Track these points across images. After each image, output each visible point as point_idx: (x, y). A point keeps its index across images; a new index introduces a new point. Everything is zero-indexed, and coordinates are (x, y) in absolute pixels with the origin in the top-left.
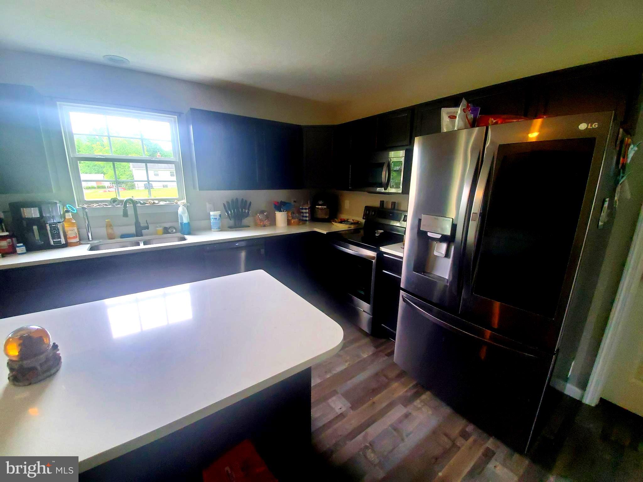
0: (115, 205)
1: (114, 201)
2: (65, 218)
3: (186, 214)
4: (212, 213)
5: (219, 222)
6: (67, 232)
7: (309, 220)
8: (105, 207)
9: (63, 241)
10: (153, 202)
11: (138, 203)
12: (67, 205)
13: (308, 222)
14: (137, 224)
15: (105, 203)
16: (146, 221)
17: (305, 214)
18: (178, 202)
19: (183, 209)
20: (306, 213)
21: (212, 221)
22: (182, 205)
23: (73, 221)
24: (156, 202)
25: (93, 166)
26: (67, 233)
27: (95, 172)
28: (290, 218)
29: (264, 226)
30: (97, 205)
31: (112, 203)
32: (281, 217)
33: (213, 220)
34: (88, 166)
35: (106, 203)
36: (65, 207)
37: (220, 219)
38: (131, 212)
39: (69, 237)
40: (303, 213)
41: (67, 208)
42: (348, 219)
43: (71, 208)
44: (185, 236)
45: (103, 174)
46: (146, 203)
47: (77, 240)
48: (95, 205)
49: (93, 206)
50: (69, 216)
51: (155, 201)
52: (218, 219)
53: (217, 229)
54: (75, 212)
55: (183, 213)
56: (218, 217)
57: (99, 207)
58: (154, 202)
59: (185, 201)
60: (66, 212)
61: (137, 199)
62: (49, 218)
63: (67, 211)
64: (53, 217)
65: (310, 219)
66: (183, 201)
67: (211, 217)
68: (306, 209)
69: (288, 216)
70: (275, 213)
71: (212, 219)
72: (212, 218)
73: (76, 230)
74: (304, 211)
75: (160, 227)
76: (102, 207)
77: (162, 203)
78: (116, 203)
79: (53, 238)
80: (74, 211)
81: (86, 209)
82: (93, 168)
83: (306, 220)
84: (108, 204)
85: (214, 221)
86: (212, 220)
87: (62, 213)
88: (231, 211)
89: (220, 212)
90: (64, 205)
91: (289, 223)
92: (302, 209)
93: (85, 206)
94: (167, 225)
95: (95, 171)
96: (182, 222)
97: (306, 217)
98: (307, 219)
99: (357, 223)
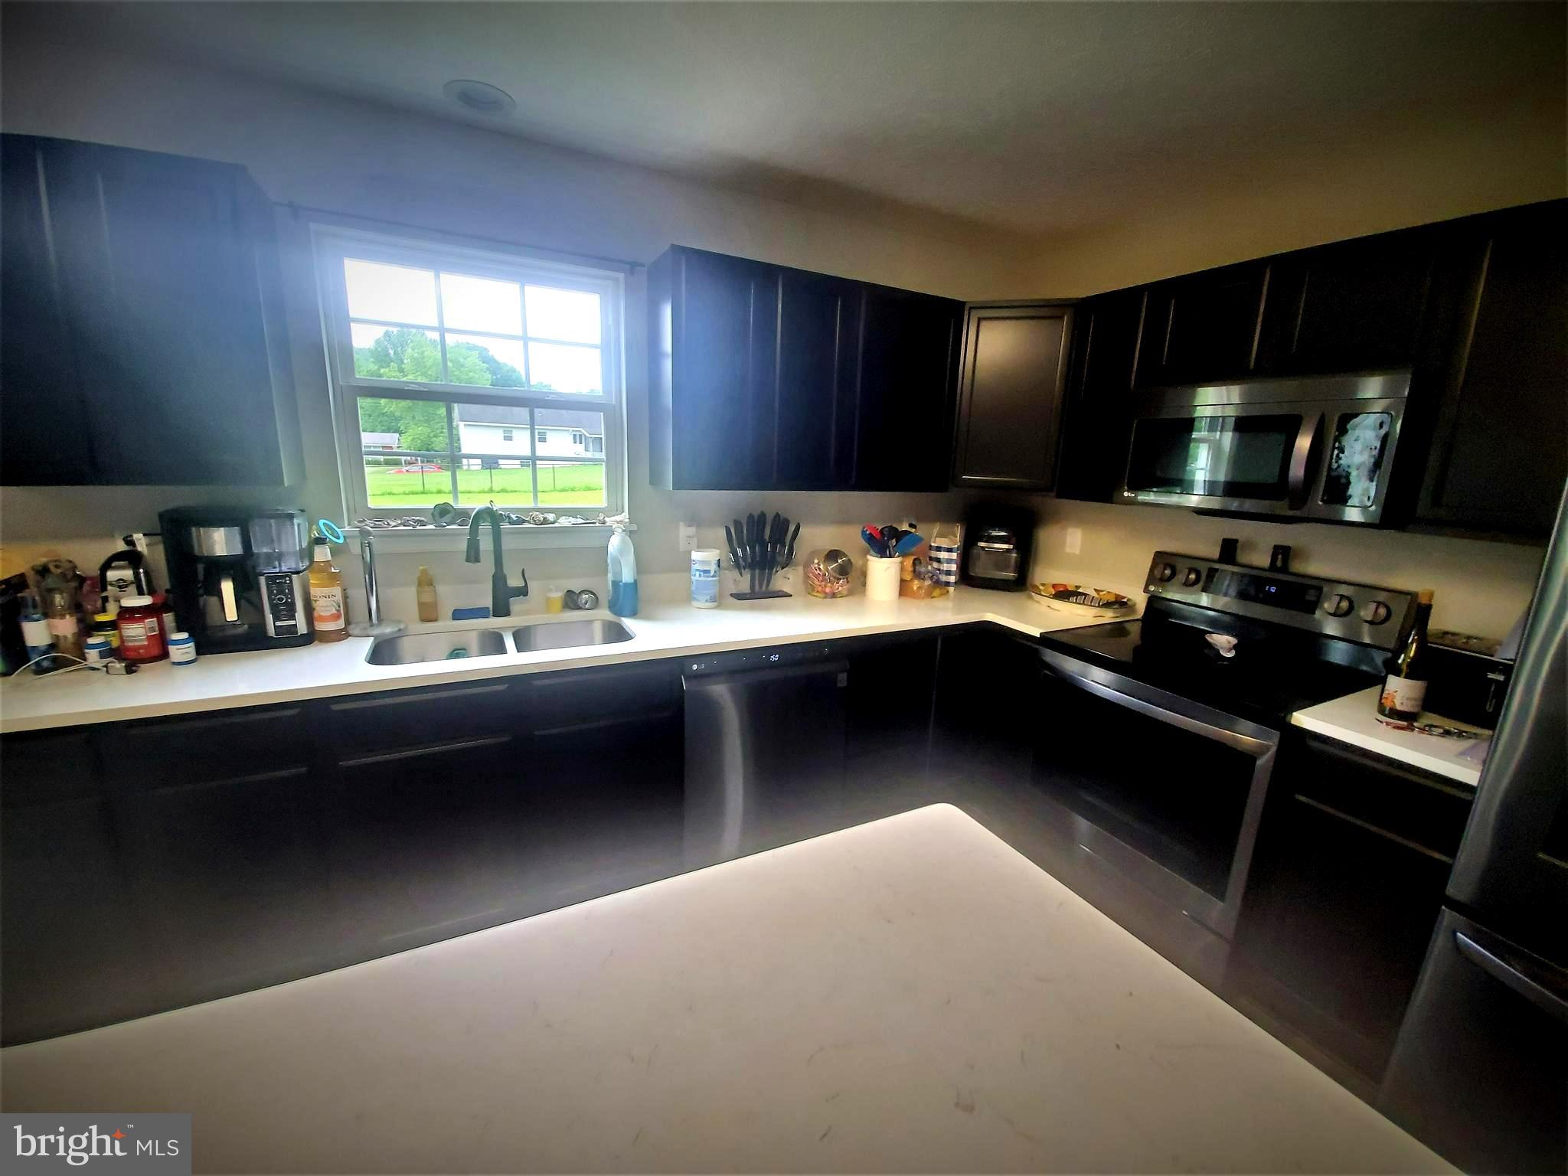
0: (445, 524)
1: (443, 512)
2: (312, 561)
3: (631, 557)
4: (696, 555)
5: (716, 581)
6: (316, 601)
7: (955, 583)
8: (418, 528)
9: (302, 628)
10: (542, 519)
11: (503, 521)
12: (321, 522)
13: (951, 589)
14: (499, 579)
15: (418, 518)
16: (523, 570)
17: (945, 565)
18: (607, 519)
19: (623, 541)
20: (949, 561)
21: (696, 577)
22: (621, 530)
23: (333, 570)
24: (551, 517)
25: (378, 416)
26: (314, 602)
27: (383, 428)
28: (908, 577)
29: (834, 595)
30: (399, 522)
31: (437, 518)
32: (883, 572)
33: (700, 575)
34: (370, 416)
35: (422, 519)
36: (314, 526)
37: (718, 573)
38: (486, 544)
39: (320, 616)
40: (938, 560)
41: (320, 531)
42: (1078, 587)
43: (331, 528)
44: (623, 619)
45: (398, 435)
46: (524, 521)
47: (340, 624)
48: (393, 524)
49: (389, 524)
50: (322, 554)
51: (546, 515)
52: (712, 573)
53: (707, 601)
54: (341, 541)
55: (622, 551)
56: (713, 568)
57: (402, 528)
58: (545, 518)
59: (625, 516)
60: (317, 544)
61: (501, 509)
62: (270, 558)
63: (320, 541)
64: (280, 557)
65: (958, 580)
66: (618, 518)
67: (695, 567)
68: (950, 550)
69: (902, 569)
70: (868, 560)
71: (698, 573)
72: (697, 570)
73: (339, 597)
74: (943, 555)
75: (557, 591)
76: (411, 528)
77: (565, 522)
78: (447, 518)
79: (276, 618)
80: (338, 538)
81: (369, 533)
82: (379, 420)
83: (948, 584)
84: (426, 520)
85: (702, 579)
86: (695, 575)
87: (304, 545)
88: (744, 551)
89: (718, 551)
90: (312, 522)
91: (904, 589)
92: (939, 549)
93: (369, 525)
94: (576, 585)
95: (382, 426)
96: (618, 579)
97: (948, 573)
98: (952, 579)
99: (1119, 603)
